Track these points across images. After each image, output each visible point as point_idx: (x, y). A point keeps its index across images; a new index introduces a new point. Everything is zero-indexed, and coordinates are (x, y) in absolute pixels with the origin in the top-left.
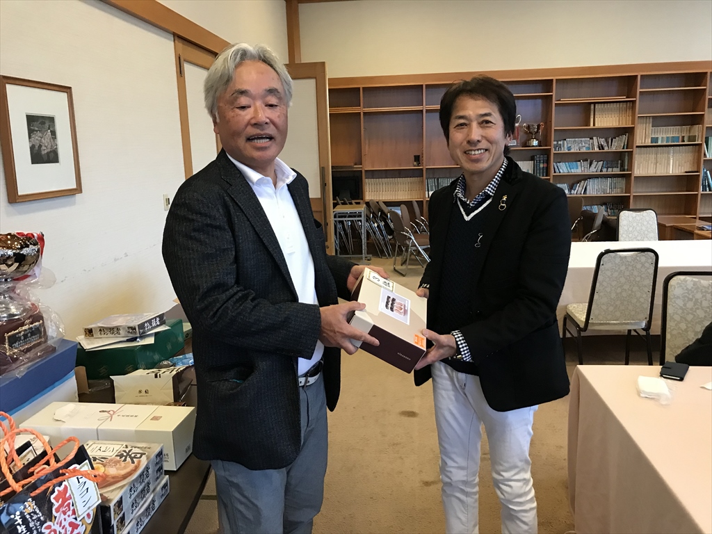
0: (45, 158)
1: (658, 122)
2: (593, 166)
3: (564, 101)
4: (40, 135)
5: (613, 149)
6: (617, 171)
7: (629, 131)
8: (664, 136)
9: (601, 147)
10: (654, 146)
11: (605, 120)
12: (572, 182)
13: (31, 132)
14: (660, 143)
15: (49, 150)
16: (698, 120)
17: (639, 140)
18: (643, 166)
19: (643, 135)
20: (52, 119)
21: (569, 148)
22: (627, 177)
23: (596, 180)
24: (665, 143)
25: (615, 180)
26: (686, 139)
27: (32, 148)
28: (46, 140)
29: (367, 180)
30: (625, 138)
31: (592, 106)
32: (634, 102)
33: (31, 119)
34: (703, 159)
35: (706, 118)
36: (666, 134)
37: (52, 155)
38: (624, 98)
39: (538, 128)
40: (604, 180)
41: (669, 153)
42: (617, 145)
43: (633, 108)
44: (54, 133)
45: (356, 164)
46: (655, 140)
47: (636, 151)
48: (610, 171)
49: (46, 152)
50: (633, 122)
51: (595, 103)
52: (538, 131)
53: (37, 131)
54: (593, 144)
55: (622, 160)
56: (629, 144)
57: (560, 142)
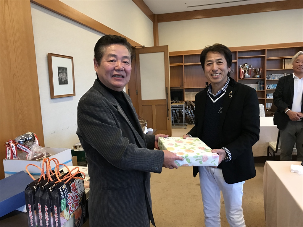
0: (63, 83)
3: (271, 58)
4: (62, 74)
11: (289, 66)
13: (59, 73)
15: (65, 80)
20: (66, 69)
27: (59, 79)
28: (64, 76)
29: (185, 92)
31: (284, 60)
33: (59, 69)
37: (66, 82)
44: (66, 73)
45: (181, 86)
49: (64, 80)
52: (259, 71)
53: (61, 73)
57: (270, 76)
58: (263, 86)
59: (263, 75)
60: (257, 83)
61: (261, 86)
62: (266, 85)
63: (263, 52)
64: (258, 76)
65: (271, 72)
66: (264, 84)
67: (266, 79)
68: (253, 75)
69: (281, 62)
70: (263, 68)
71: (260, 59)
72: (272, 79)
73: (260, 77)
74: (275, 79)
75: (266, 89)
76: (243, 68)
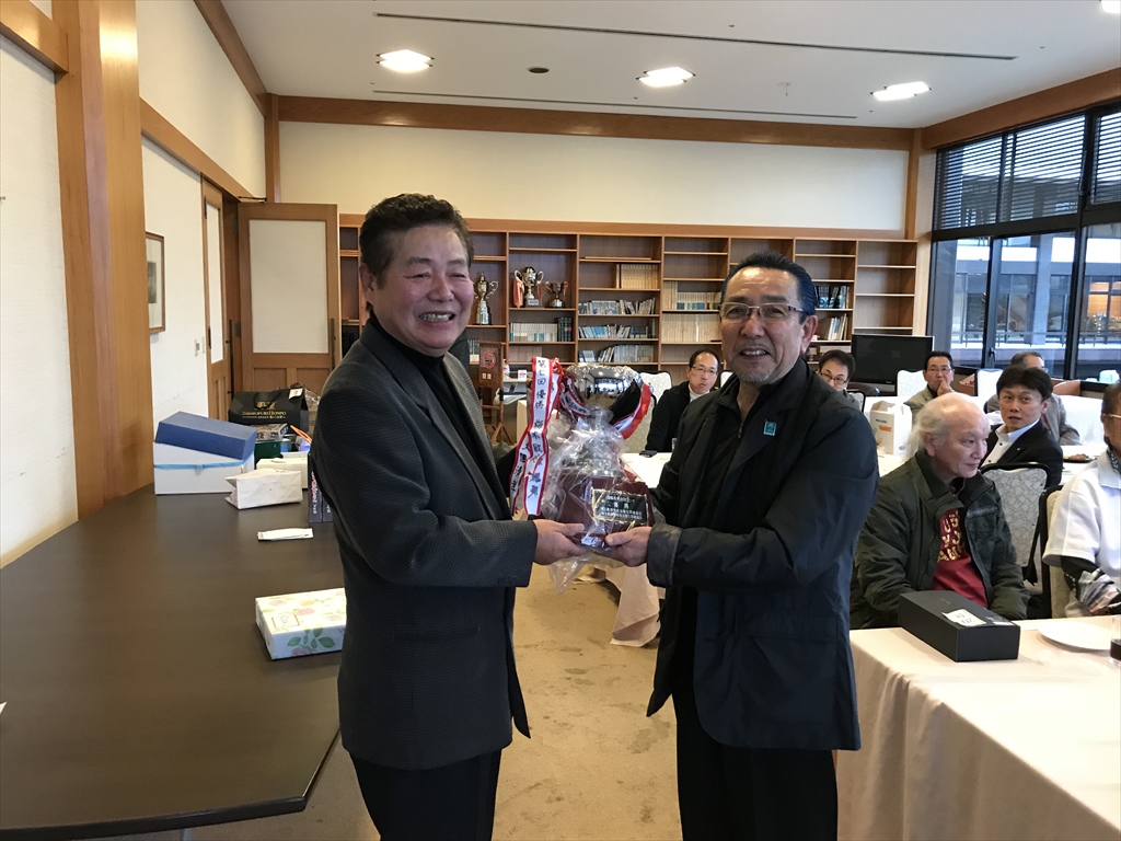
1: (684, 287)
2: (620, 331)
3: (588, 259)
5: (641, 314)
6: (644, 338)
7: (654, 295)
8: (690, 302)
9: (628, 311)
10: (680, 312)
11: (631, 282)
12: (598, 348)
14: (686, 309)
17: (665, 305)
18: (670, 333)
19: (670, 300)
21: (595, 312)
22: (655, 344)
23: (624, 348)
24: (691, 310)
25: (643, 347)
26: (711, 307)
30: (651, 302)
31: (618, 266)
32: (659, 264)
36: (691, 300)
38: (649, 260)
39: (562, 288)
40: (631, 347)
41: (695, 321)
42: (644, 310)
43: (659, 270)
46: (681, 306)
47: (662, 316)
48: (638, 338)
50: (659, 286)
51: (620, 263)
52: (561, 291)
54: (619, 308)
55: (649, 325)
56: (656, 309)
57: (586, 304)
58: (570, 329)
59: (569, 302)
60: (556, 321)
61: (566, 329)
62: (578, 328)
63: (571, 240)
64: (559, 304)
65: (590, 296)
66: (572, 325)
67: (578, 314)
68: (546, 300)
69: (612, 269)
70: (570, 282)
71: (562, 257)
72: (592, 314)
73: (564, 307)
74: (598, 314)
75: (578, 338)
76: (521, 279)
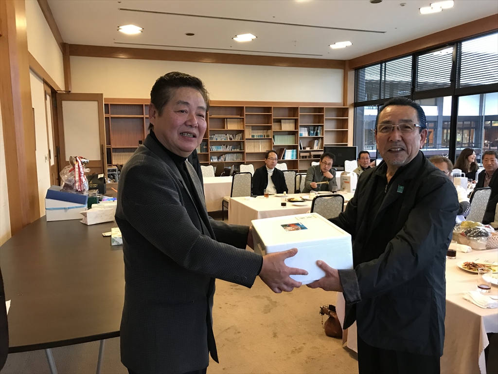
1: (254, 128)
2: (228, 148)
3: (213, 116)
5: (236, 140)
6: (238, 150)
7: (242, 132)
8: (257, 134)
9: (231, 139)
10: (253, 139)
11: (232, 126)
12: (219, 155)
14: (255, 138)
16: (269, 128)
17: (246, 137)
18: (249, 148)
19: (248, 134)
22: (243, 153)
23: (229, 155)
24: (257, 138)
25: (238, 154)
26: (266, 136)
29: (113, 153)
30: (241, 135)
31: (226, 120)
32: (243, 118)
34: (273, 145)
35: (273, 127)
38: (239, 117)
40: (233, 154)
41: (259, 143)
42: (238, 138)
43: (243, 121)
46: (253, 136)
47: (245, 141)
48: (235, 150)
50: (244, 128)
51: (227, 118)
54: (227, 138)
55: (240, 145)
56: (243, 138)
57: (212, 136)
58: (206, 147)
61: (204, 147)
62: (209, 147)
65: (214, 132)
66: (207, 145)
67: (209, 141)
69: (223, 121)
72: (215, 140)
74: (218, 140)
75: (210, 151)
